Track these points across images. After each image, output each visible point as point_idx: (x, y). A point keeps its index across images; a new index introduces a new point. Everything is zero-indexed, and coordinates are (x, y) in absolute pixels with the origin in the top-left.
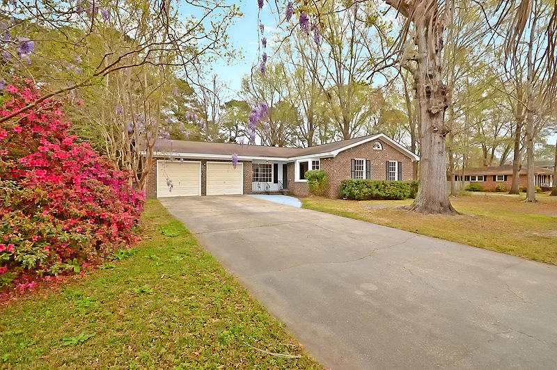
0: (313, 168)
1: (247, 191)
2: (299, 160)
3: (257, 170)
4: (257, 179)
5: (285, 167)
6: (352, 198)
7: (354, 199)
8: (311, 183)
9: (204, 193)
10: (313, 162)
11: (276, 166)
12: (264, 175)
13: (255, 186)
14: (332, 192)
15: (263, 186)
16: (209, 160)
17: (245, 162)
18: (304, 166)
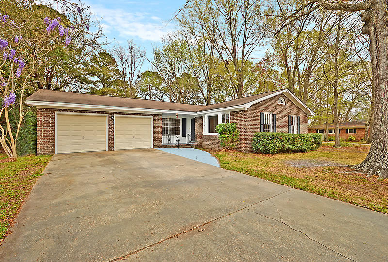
0: (223, 122)
1: (158, 144)
2: (207, 114)
3: (167, 124)
4: (167, 133)
5: (193, 121)
6: (266, 152)
7: (268, 153)
8: (223, 137)
9: (111, 147)
10: (223, 116)
11: (184, 120)
12: (173, 129)
13: (165, 139)
14: (244, 147)
15: (173, 139)
16: (117, 113)
17: (155, 115)
18: (213, 120)
